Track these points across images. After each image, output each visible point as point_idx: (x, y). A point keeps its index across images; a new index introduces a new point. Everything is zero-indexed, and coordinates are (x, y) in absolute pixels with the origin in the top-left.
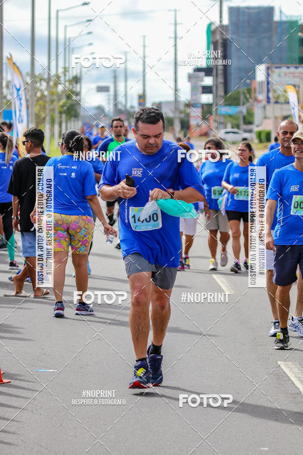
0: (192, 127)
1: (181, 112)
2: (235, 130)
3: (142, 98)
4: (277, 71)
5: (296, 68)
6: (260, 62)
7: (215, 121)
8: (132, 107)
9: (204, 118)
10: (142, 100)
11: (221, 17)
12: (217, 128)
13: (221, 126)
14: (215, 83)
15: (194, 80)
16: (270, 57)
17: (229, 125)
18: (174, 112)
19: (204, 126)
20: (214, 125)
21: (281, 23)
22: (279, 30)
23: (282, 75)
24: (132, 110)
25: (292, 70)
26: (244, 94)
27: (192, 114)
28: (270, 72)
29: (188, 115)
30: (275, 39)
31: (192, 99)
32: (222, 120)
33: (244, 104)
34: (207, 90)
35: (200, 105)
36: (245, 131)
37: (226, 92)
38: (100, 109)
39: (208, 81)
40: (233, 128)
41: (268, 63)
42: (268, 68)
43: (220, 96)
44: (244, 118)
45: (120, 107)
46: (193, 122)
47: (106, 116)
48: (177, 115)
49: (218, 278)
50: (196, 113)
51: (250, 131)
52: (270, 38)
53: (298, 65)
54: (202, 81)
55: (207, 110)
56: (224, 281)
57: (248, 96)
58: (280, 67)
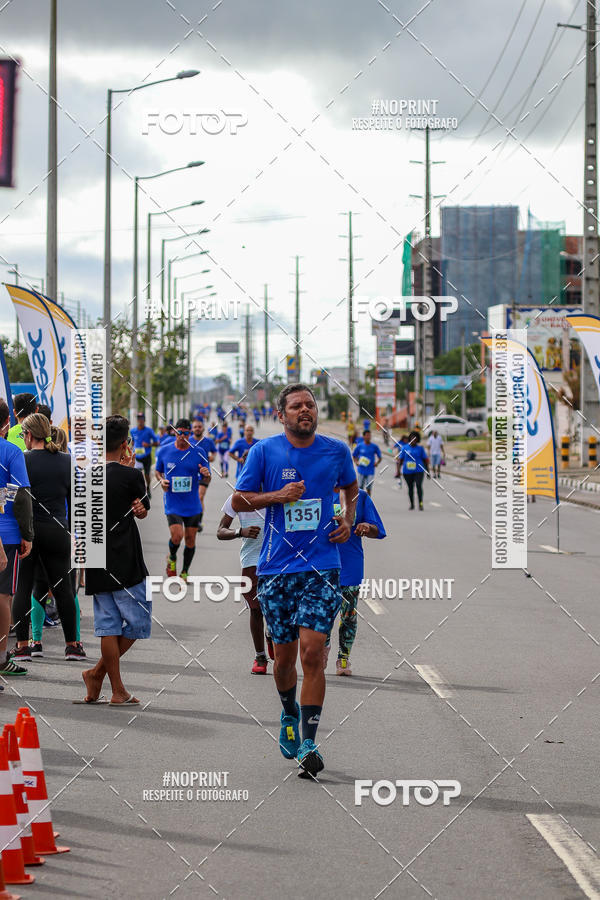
0: (380, 412)
1: (360, 387)
2: (454, 417)
3: (294, 362)
4: (524, 315)
5: (557, 311)
6: (495, 302)
7: (419, 402)
8: (277, 377)
9: (400, 396)
10: (293, 366)
11: (428, 224)
12: (422, 413)
13: (429, 410)
14: (418, 338)
15: (382, 332)
16: (513, 293)
17: (443, 409)
18: (348, 387)
19: (401, 410)
20: (416, 408)
21: (529, 234)
22: (527, 247)
23: (532, 322)
24: (276, 383)
25: (550, 314)
26: (468, 355)
27: (379, 390)
28: (511, 316)
29: (373, 391)
30: (520, 261)
31: (378, 365)
32: (431, 399)
33: (467, 373)
34: (404, 348)
35: (393, 375)
36: (470, 418)
37: (437, 351)
38: (222, 380)
39: (407, 333)
40: (449, 413)
41: (509, 304)
42: (508, 311)
43: (427, 359)
44: (469, 395)
45: (256, 377)
46: (381, 404)
47: (232, 392)
48: (354, 390)
49: (425, 670)
50: (386, 387)
51: (479, 418)
52: (512, 260)
53: (559, 307)
54: (397, 333)
55: (405, 383)
56: (436, 676)
57: (474, 358)
58: (529, 310)
